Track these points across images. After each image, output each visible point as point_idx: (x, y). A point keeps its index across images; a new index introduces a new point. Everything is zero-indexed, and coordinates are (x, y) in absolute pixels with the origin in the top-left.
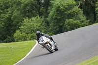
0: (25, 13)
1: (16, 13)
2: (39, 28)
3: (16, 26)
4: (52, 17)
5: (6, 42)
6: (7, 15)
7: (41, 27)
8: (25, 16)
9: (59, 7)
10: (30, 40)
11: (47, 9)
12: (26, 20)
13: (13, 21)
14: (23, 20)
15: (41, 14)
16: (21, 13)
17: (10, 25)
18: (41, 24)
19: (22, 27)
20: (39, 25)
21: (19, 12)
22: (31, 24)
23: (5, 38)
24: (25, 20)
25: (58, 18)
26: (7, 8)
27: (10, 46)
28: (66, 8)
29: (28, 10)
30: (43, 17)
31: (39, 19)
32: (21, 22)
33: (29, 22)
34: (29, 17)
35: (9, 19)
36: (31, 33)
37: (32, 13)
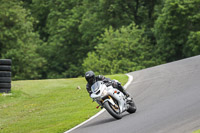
0: (107, 17)
1: (89, 18)
2: (135, 49)
3: (88, 44)
4: (161, 27)
5: (68, 77)
6: (70, 22)
7: (140, 46)
8: (106, 24)
9: (177, 6)
10: (117, 72)
11: (151, 11)
12: (109, 32)
13: (81, 35)
14: (103, 32)
15: (139, 21)
16: (99, 18)
17: (76, 43)
18: (139, 42)
19: (100, 46)
20: (135, 42)
21: (95, 15)
22: (120, 39)
23: (66, 68)
24: (106, 33)
25: (175, 28)
26: (71, 6)
27: (75, 86)
28: (191, 9)
29: (114, 12)
30: (144, 26)
31: (135, 30)
32: (99, 35)
33: (114, 36)
34: (116, 26)
35: (74, 29)
36: (119, 59)
37: (121, 18)
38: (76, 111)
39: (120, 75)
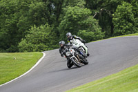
0: (33, 19)
1: (23, 19)
2: (47, 38)
3: (21, 34)
4: (63, 27)
5: (9, 52)
6: (12, 21)
7: (50, 37)
8: (32, 24)
9: (72, 16)
10: (37, 51)
11: (58, 17)
12: (33, 28)
13: (18, 28)
14: (30, 28)
16: (29, 20)
17: (15, 33)
18: (50, 34)
19: (28, 35)
20: (48, 34)
21: (26, 18)
22: (39, 32)
23: (8, 47)
24: (32, 29)
25: (71, 28)
26: (13, 12)
27: (13, 57)
28: (80, 18)
29: (37, 17)
30: (53, 25)
31: (48, 28)
32: (28, 30)
33: (37, 30)
34: (38, 25)
35: (14, 25)
36: (39, 43)
37: (41, 20)
38: (12, 71)
39: (38, 53)
